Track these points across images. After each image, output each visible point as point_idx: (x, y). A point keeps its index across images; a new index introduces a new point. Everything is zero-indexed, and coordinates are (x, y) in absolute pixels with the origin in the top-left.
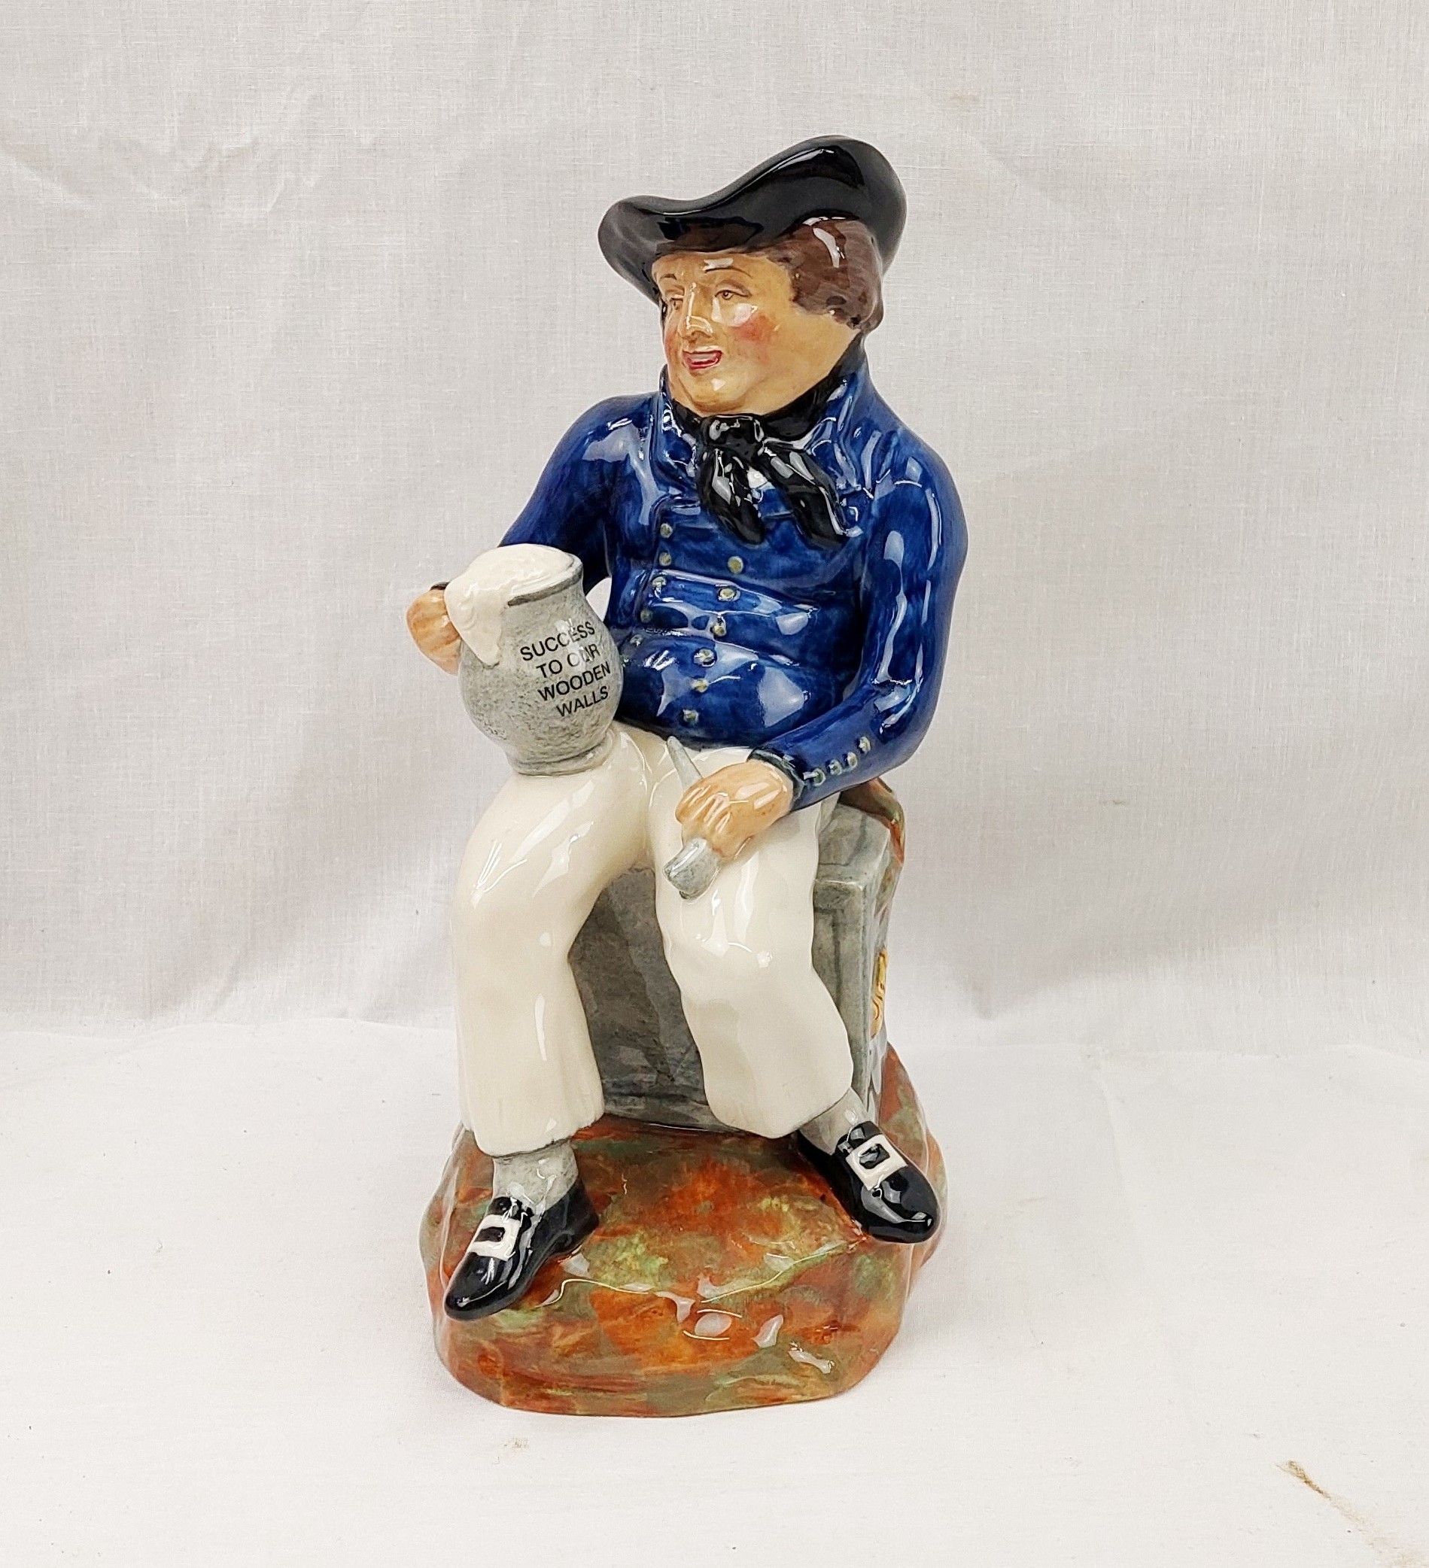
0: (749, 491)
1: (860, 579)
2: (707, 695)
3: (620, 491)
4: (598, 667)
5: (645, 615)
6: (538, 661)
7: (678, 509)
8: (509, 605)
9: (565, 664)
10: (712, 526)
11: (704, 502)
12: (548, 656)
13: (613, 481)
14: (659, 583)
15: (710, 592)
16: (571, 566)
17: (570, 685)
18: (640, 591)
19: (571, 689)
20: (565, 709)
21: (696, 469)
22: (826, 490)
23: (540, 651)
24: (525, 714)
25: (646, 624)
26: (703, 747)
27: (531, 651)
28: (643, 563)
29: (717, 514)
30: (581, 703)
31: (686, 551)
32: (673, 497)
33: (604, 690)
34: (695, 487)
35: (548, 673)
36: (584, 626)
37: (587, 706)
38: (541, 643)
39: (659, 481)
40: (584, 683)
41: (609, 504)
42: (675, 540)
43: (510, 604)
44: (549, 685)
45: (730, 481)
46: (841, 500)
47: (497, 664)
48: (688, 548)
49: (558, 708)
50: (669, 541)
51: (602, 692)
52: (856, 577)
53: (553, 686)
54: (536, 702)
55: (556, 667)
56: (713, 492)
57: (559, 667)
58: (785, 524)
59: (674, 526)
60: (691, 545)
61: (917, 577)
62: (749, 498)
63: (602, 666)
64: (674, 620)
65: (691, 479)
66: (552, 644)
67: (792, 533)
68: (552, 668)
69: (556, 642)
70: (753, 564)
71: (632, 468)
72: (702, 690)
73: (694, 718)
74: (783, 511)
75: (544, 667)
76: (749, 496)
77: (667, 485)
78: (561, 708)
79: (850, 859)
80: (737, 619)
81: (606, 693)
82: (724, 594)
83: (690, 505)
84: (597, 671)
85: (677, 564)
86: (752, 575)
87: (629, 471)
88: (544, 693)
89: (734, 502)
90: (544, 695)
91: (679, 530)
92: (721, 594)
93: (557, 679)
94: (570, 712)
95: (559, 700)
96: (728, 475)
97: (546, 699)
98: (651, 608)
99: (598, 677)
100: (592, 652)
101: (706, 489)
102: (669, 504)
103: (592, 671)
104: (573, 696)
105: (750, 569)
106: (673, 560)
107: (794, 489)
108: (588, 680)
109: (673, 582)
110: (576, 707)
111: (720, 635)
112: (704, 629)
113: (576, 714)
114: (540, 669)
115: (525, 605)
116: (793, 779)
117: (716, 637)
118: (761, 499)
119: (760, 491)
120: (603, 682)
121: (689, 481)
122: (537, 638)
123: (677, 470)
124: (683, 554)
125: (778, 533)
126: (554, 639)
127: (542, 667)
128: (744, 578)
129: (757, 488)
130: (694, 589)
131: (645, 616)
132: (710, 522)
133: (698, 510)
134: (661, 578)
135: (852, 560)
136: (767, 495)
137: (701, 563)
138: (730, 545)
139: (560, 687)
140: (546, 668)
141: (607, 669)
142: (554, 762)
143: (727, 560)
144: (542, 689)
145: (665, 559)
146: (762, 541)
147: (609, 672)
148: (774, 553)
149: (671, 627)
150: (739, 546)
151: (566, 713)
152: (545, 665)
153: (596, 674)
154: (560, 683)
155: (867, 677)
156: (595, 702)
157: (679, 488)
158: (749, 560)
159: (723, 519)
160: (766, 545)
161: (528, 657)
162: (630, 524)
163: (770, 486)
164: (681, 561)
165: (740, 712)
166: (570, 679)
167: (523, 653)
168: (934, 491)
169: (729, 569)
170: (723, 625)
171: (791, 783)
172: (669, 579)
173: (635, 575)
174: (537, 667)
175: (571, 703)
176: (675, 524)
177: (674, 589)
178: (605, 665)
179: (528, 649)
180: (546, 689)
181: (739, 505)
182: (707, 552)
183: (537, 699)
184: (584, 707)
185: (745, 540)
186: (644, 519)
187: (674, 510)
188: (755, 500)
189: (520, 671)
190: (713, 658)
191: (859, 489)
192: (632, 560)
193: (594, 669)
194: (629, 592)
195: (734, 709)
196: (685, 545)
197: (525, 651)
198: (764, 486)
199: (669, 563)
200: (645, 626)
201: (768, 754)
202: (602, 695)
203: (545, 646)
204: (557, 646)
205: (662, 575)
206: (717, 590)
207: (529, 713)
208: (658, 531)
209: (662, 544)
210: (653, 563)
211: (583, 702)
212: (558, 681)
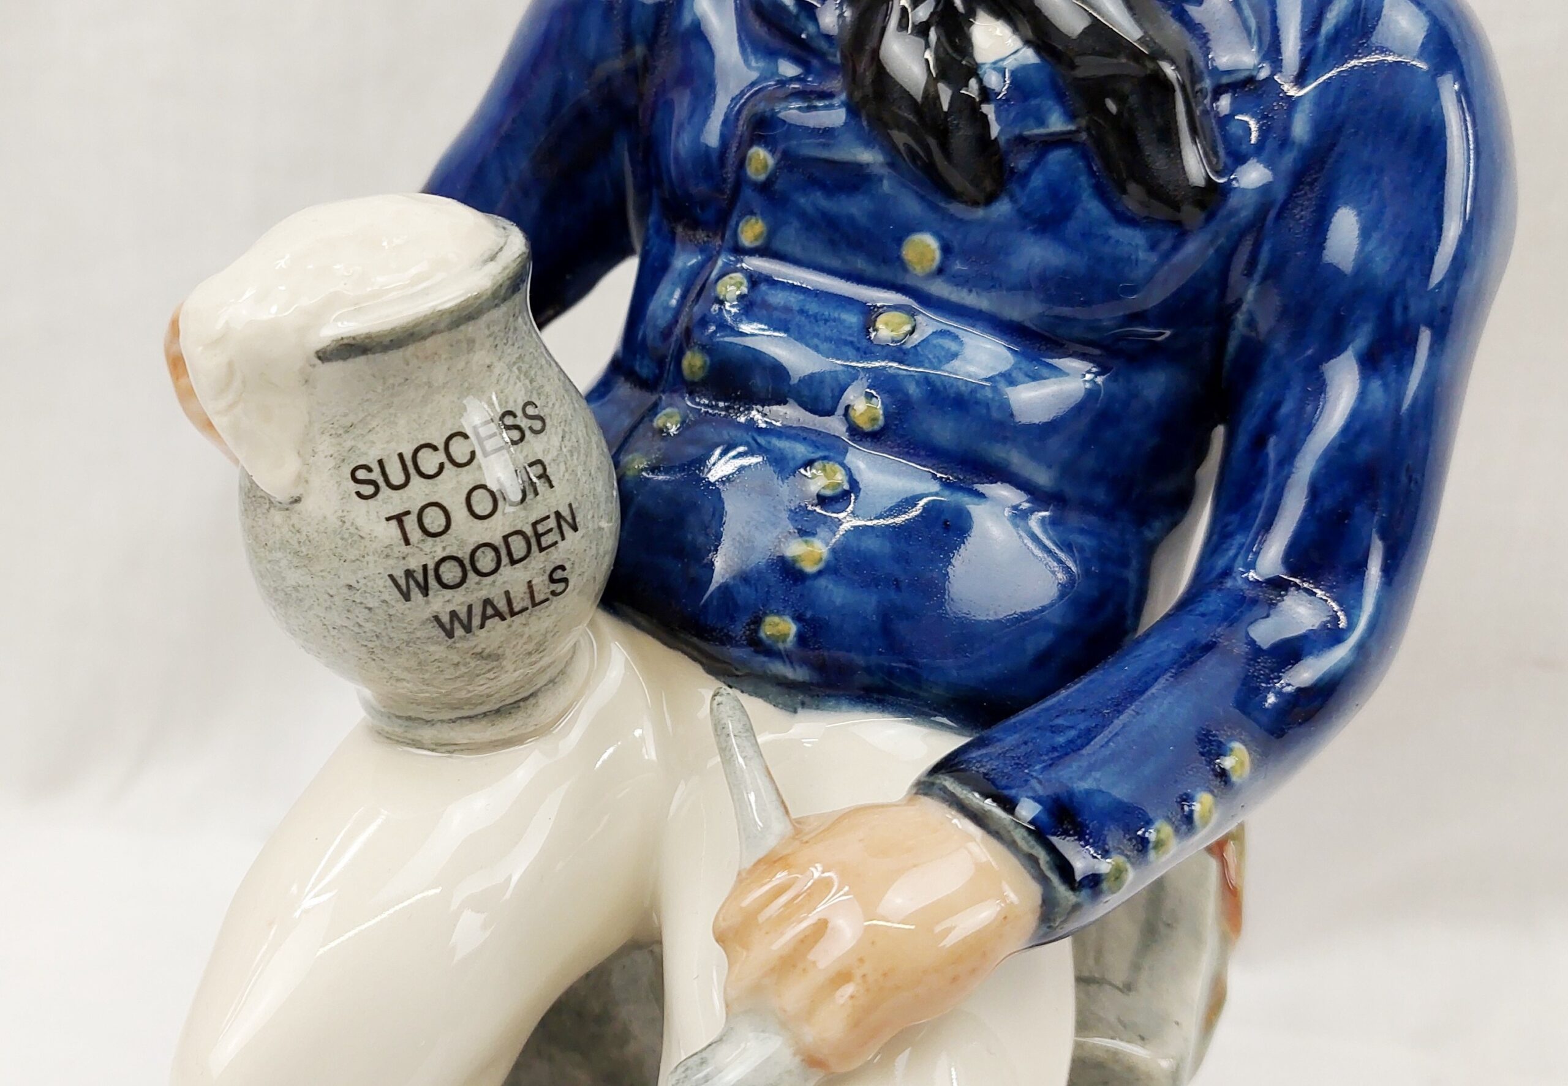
0: (973, 70)
1: (1238, 303)
2: (822, 582)
3: (667, 64)
4: (547, 518)
5: (694, 362)
6: (392, 502)
7: (792, 112)
8: (320, 358)
9: (460, 514)
10: (868, 156)
11: (858, 95)
12: (418, 492)
13: (652, 44)
14: (732, 288)
15: (852, 319)
16: (493, 258)
17: (468, 566)
18: (689, 303)
19: (471, 575)
20: (457, 624)
21: (841, 15)
22: (1177, 69)
23: (397, 477)
24: (360, 626)
25: (693, 383)
26: (803, 704)
27: (376, 475)
28: (701, 235)
29: (886, 126)
30: (494, 607)
31: (802, 215)
32: (783, 82)
33: (558, 574)
34: (838, 59)
35: (415, 534)
36: (519, 413)
37: (513, 614)
38: (401, 456)
39: (748, 40)
40: (505, 560)
41: (641, 96)
42: (778, 186)
43: (324, 356)
44: (414, 564)
45: (927, 46)
46: (1216, 98)
47: (297, 500)
48: (810, 209)
49: (437, 618)
50: (765, 188)
51: (552, 580)
52: (1230, 299)
53: (425, 567)
54: (384, 601)
55: (434, 520)
56: (882, 76)
57: (442, 521)
58: (1057, 157)
59: (778, 155)
60: (814, 201)
61: (1406, 308)
62: (973, 89)
63: (558, 515)
64: (758, 382)
65: (828, 37)
66: (429, 461)
67: (1074, 179)
68: (427, 521)
69: (441, 457)
70: (966, 255)
71: (695, 14)
72: (810, 568)
73: (786, 636)
74: (1057, 123)
75: (405, 518)
76: (973, 83)
77: (772, 54)
78: (446, 619)
79: (1136, 967)
80: (912, 389)
81: (565, 580)
82: (886, 324)
83: (820, 104)
84: (541, 529)
85: (778, 245)
86: (959, 281)
87: (687, 19)
88: (402, 582)
89: (931, 98)
90: (404, 587)
91: (789, 161)
92: (880, 324)
93: (436, 549)
94: (468, 629)
95: (441, 602)
96: (922, 30)
97: (407, 597)
98: (708, 349)
99: (544, 544)
100: (536, 478)
101: (864, 64)
102: (772, 99)
103: (529, 531)
104: (476, 591)
105: (958, 266)
106: (772, 233)
107: (1091, 67)
108: (518, 553)
109: (763, 287)
110: (485, 618)
111: (867, 427)
112: (830, 413)
113: (483, 633)
114: (394, 523)
115: (361, 360)
116: (1043, 880)
117: (856, 432)
118: (1004, 92)
119: (1002, 72)
120: (556, 556)
121: (824, 45)
122: (393, 445)
123: (797, 17)
124: (796, 224)
125: (1037, 180)
126: (435, 449)
127: (399, 519)
128: (940, 289)
129: (995, 63)
130: (813, 307)
131: (691, 366)
132: (868, 144)
133: (835, 116)
134: (738, 276)
135: (1226, 258)
136: (1020, 82)
137: (833, 245)
138: (911, 205)
139: (442, 569)
140: (411, 523)
141: (566, 521)
142: (442, 721)
143: (899, 241)
144: (399, 574)
145: (751, 231)
146: (990, 199)
147: (576, 528)
148: (1023, 228)
149: (750, 399)
150: (934, 207)
151: (459, 632)
152: (408, 513)
153: (538, 536)
154: (443, 560)
155: (1236, 556)
156: (534, 605)
157: (797, 60)
158: (955, 244)
159: (901, 138)
160: (1003, 208)
161: (368, 490)
162: (681, 144)
163: (1029, 56)
164: (791, 238)
165: (902, 627)
166: (469, 551)
167: (356, 480)
168: (1461, 76)
169: (903, 266)
170: (878, 405)
171: (1035, 891)
172: (755, 280)
173: (684, 261)
174: (388, 519)
175: (470, 607)
176: (781, 147)
177: (765, 305)
178: (565, 513)
179: (369, 470)
180: (409, 574)
181: (945, 108)
182: (852, 219)
183: (386, 596)
184: (503, 619)
185: (951, 194)
186: (712, 136)
187: (782, 115)
188: (986, 94)
189: (347, 525)
190: (846, 487)
191: (1263, 74)
192: (679, 230)
193: (534, 525)
194: (668, 296)
195: (887, 619)
196: (802, 200)
197: (361, 474)
198: (1011, 59)
199: (757, 243)
200: (692, 389)
201: (975, 799)
202: (553, 587)
203: (411, 466)
204: (442, 467)
205: (742, 270)
206: (870, 314)
207: (368, 626)
208: (742, 164)
209: (748, 193)
210: (723, 238)
211: (502, 605)
212: (441, 554)
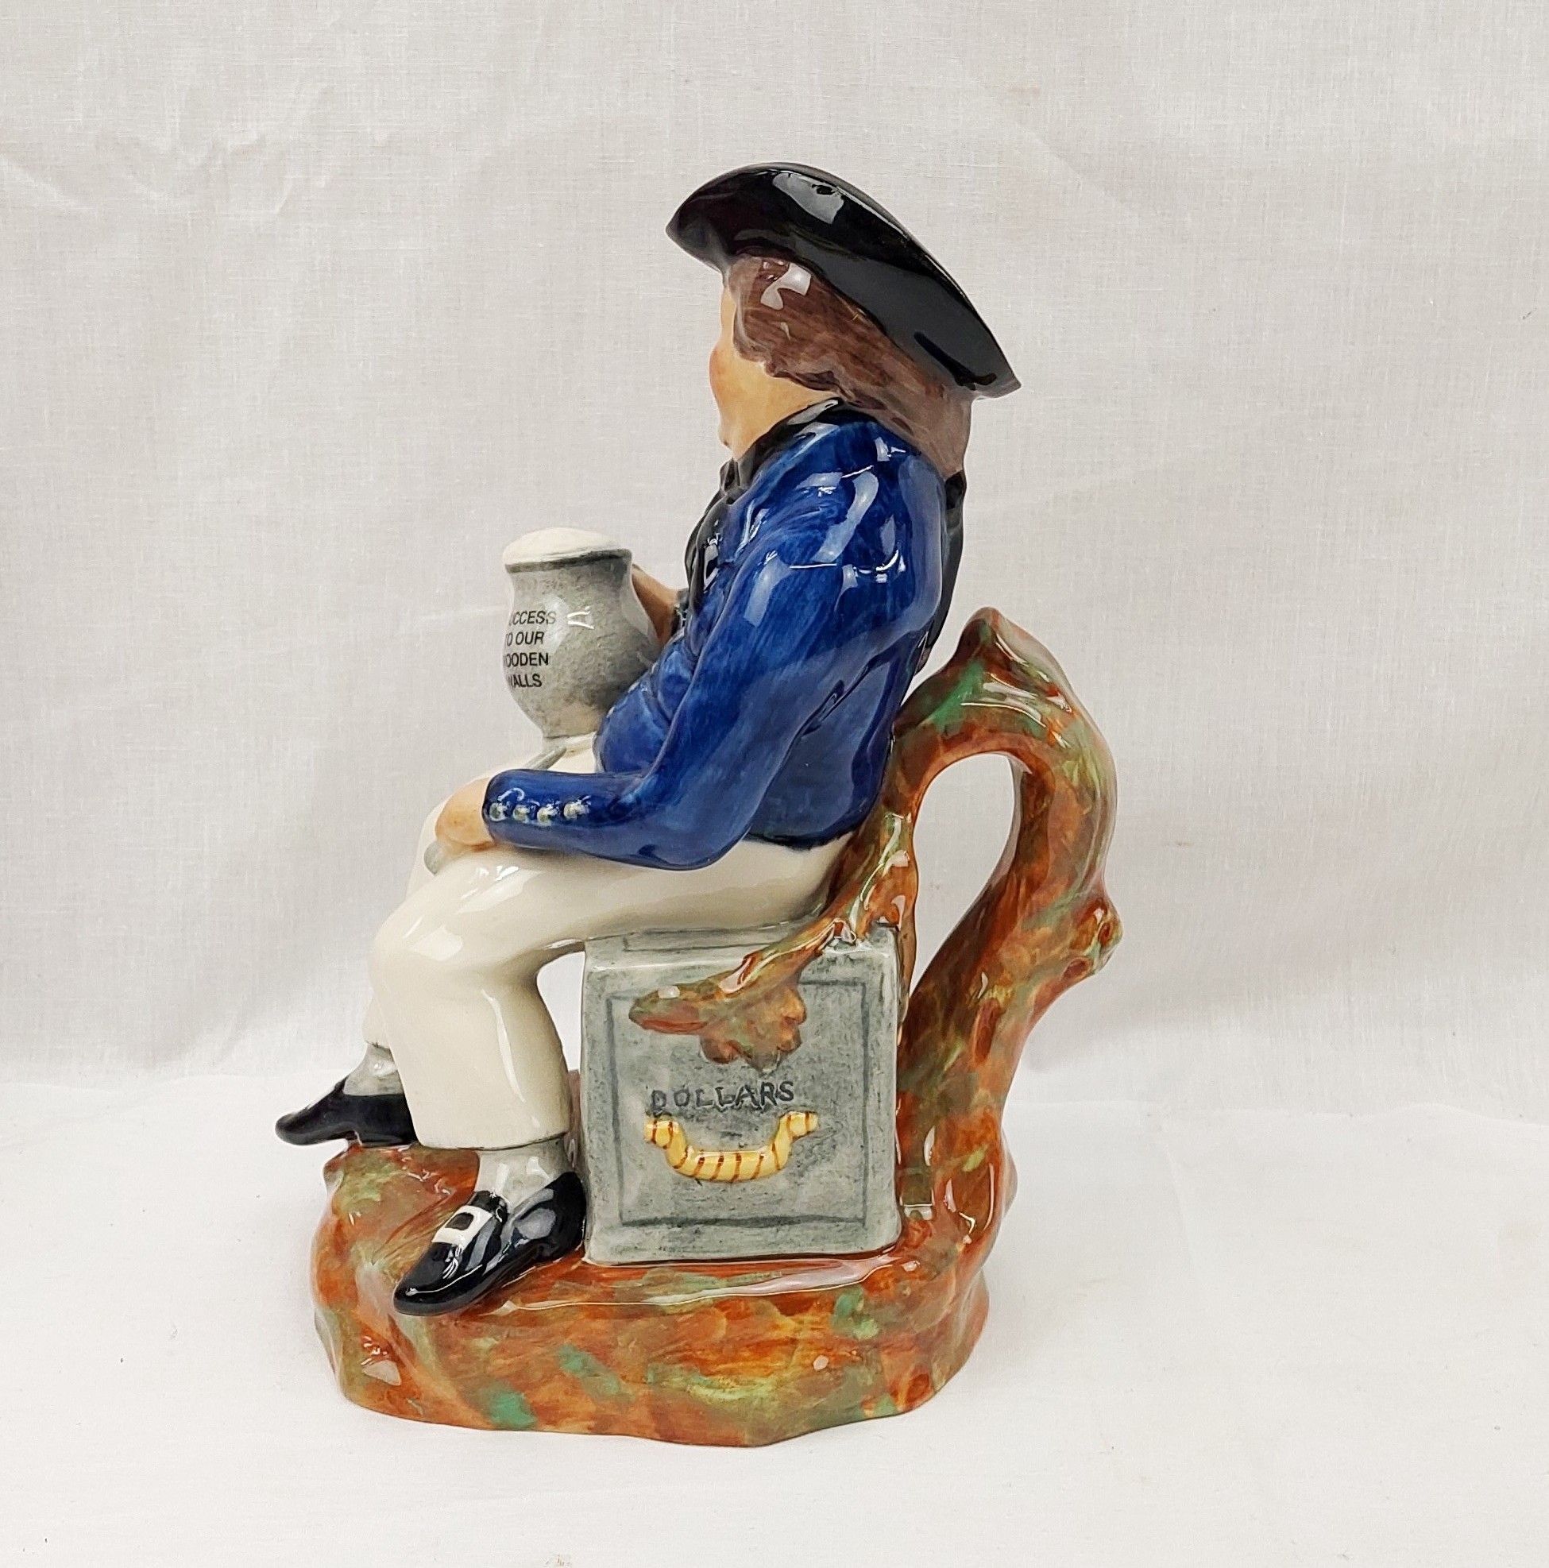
4: (535, 653)
51: (534, 678)
81: (539, 681)
84: (533, 657)
99: (533, 663)
100: (537, 638)
103: (528, 655)
141: (544, 659)
147: (546, 662)
153: (531, 659)
178: (543, 655)
193: (531, 654)
202: (534, 681)
